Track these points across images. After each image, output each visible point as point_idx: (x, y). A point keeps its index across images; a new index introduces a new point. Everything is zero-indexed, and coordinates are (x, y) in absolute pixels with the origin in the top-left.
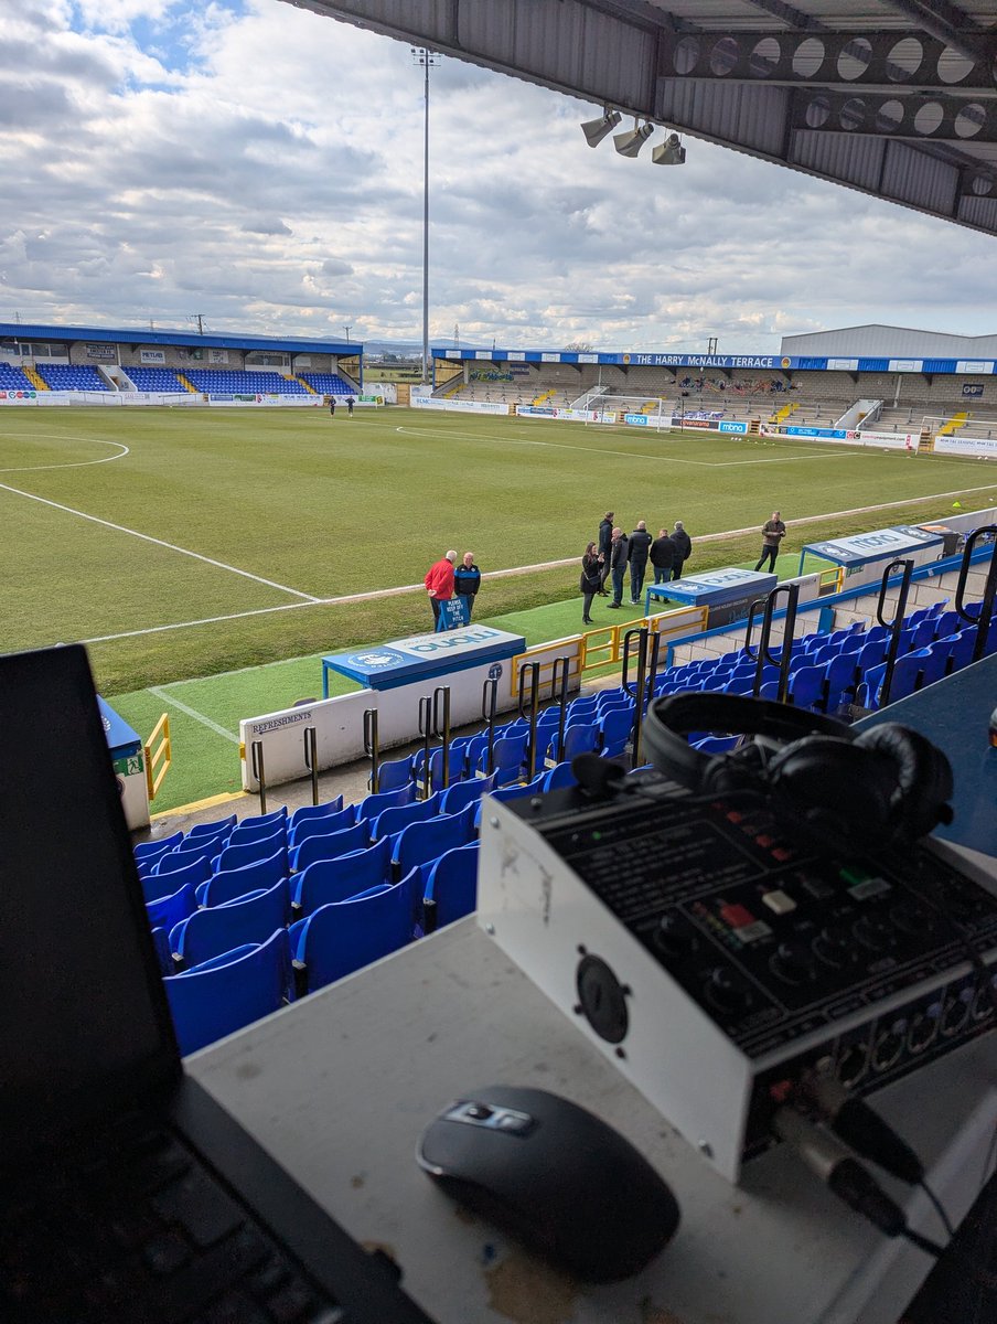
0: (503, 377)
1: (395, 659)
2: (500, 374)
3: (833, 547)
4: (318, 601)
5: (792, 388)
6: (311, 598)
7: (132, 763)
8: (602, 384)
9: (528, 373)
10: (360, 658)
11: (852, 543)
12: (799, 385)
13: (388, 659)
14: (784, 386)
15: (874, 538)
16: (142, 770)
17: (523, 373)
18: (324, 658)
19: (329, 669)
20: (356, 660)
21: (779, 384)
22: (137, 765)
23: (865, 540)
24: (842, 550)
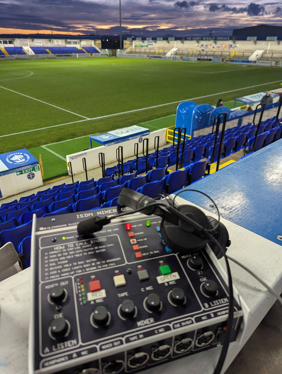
0: (145, 46)
1: (111, 137)
2: (144, 45)
3: (245, 98)
4: (89, 119)
5: (236, 47)
6: (87, 118)
7: (36, 168)
8: (176, 47)
9: (152, 45)
10: (100, 137)
11: (251, 97)
12: (238, 46)
13: (109, 137)
14: (233, 46)
15: (258, 96)
16: (39, 170)
17: (151, 44)
18: (91, 137)
19: (92, 140)
20: (99, 137)
21: (231, 46)
22: (38, 168)
23: (255, 96)
24: (247, 100)
